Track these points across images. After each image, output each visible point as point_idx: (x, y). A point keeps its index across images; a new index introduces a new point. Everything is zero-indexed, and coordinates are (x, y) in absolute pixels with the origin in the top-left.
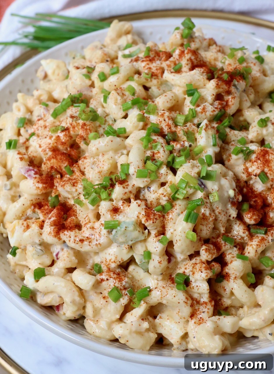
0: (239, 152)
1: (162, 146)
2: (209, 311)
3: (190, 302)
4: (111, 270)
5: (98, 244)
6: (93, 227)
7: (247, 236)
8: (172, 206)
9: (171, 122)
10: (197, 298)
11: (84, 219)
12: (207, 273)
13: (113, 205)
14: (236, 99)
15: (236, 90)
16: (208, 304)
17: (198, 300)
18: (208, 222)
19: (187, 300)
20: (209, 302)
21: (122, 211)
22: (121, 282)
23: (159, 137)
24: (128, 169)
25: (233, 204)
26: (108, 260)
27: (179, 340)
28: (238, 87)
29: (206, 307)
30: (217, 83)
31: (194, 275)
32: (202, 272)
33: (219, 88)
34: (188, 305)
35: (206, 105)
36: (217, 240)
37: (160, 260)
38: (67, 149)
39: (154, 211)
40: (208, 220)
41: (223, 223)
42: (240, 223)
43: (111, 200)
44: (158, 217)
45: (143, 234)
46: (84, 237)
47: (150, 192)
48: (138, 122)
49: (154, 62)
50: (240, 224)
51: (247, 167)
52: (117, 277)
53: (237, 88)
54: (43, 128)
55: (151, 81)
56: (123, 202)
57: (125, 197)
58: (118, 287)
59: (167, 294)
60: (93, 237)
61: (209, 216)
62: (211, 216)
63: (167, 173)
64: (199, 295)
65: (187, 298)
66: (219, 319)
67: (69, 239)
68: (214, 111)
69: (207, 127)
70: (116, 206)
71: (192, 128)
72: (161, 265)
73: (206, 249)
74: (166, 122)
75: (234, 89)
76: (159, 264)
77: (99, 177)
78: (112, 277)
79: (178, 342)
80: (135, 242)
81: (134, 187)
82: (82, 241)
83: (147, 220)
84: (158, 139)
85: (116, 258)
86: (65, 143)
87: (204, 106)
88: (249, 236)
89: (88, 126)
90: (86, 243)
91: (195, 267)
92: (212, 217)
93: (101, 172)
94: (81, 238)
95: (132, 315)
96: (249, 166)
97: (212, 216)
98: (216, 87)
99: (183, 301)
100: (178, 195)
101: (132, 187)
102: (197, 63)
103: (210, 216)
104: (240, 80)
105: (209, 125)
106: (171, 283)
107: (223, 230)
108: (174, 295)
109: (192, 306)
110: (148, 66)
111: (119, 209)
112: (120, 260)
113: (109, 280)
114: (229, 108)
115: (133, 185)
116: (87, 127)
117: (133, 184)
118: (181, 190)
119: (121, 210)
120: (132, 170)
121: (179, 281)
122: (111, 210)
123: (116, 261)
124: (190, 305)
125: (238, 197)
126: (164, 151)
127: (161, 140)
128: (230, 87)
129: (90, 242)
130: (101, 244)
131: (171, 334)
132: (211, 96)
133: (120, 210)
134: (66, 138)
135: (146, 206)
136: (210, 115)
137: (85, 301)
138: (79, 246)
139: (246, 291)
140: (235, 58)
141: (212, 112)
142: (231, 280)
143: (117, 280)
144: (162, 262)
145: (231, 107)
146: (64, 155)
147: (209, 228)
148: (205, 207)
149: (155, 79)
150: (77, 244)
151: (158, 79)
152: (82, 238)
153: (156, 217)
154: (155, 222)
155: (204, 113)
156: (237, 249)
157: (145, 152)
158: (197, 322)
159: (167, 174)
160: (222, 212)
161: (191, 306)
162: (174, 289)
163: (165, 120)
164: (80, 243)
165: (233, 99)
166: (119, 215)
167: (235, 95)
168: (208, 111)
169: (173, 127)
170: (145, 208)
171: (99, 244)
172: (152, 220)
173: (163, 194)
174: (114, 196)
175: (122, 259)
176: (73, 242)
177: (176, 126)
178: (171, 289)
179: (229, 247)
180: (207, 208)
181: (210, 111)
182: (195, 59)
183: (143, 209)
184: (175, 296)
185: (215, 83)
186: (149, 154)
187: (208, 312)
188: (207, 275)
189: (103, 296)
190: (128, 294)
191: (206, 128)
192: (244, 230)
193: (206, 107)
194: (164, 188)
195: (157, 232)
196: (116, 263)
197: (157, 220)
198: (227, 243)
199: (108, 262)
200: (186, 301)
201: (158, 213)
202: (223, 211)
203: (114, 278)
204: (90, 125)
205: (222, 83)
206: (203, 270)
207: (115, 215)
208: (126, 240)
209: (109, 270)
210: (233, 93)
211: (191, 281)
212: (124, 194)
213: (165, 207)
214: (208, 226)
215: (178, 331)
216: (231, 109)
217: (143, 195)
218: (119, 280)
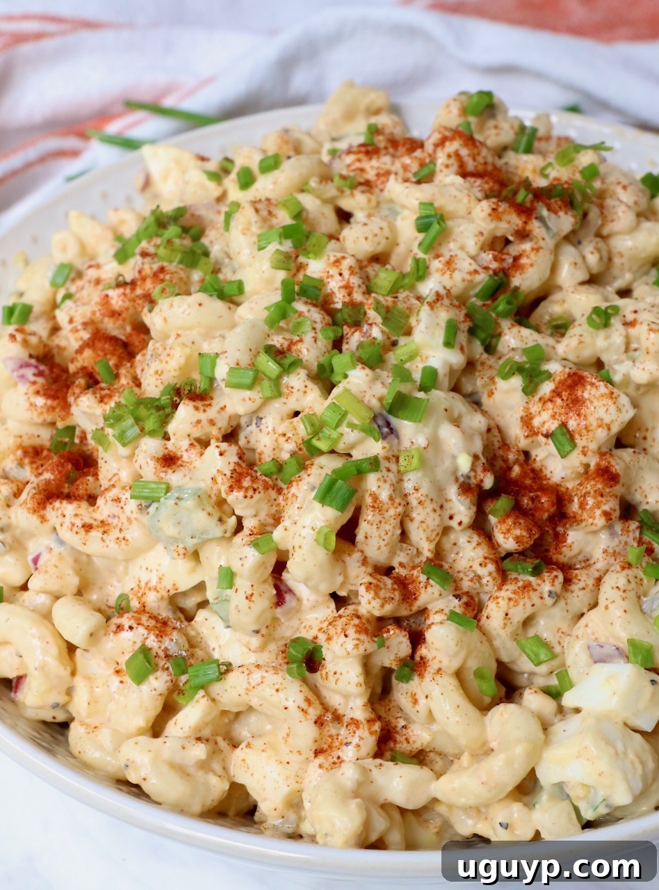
0: (512, 372)
1: (314, 329)
2: (361, 743)
3: (314, 712)
4: (147, 609)
5: (122, 540)
6: (118, 498)
7: (490, 574)
8: (303, 467)
9: (355, 281)
10: (337, 706)
11: (109, 481)
12: (358, 639)
13: (167, 448)
14: (541, 252)
15: (543, 230)
16: (361, 726)
17: (341, 712)
18: (383, 518)
19: (306, 703)
20: (365, 722)
21: (184, 464)
22: (160, 639)
23: (313, 309)
24: (213, 366)
25: (465, 488)
26: (143, 585)
27: (280, 807)
28: (550, 224)
29: (355, 733)
30: (494, 206)
31: (330, 642)
32: (346, 636)
33: (500, 219)
34: (309, 717)
35: (456, 255)
36: (411, 573)
37: (249, 592)
38: (123, 327)
39: (256, 471)
40: (383, 512)
41: (429, 531)
42: (480, 541)
43: (166, 437)
44: (261, 488)
45: (219, 523)
46: (95, 520)
47: (261, 430)
48: (274, 270)
49: (375, 156)
50: (479, 544)
51: (531, 414)
52: (156, 627)
53: (547, 228)
54: (92, 284)
55: (352, 195)
56: (192, 445)
57: (197, 433)
58: (150, 649)
59: (262, 682)
60: (115, 521)
61: (387, 504)
62: (393, 504)
63: (306, 386)
64: (342, 701)
65: (308, 700)
66: (381, 765)
67: (61, 519)
68: (476, 272)
69: (438, 300)
70: (174, 450)
71: (409, 303)
72: (251, 604)
73: (371, 583)
74: (343, 280)
75: (539, 227)
76: (247, 601)
77: (156, 386)
78: (142, 625)
79: (275, 810)
80: (200, 541)
81: (223, 413)
82: (88, 527)
83: (231, 489)
84: (309, 311)
85: (161, 579)
86: (119, 315)
87: (451, 256)
88: (495, 574)
89: (168, 273)
90: (95, 534)
91: (333, 624)
92: (397, 508)
93: (162, 372)
94: (88, 520)
95: (175, 723)
96: (536, 411)
97: (396, 505)
98: (490, 215)
99: (296, 705)
100: (319, 439)
101: (219, 412)
102: (476, 167)
103: (390, 502)
104: (560, 208)
105: (445, 297)
106: (283, 662)
107: (429, 550)
108: (277, 687)
109: (319, 722)
110: (358, 165)
111: (178, 459)
112: (169, 587)
113: (135, 629)
114: (521, 274)
115: (223, 408)
116: (165, 275)
117: (222, 406)
118: (326, 431)
119: (182, 461)
120: (221, 371)
121: (294, 655)
122: (158, 459)
123: (158, 589)
124: (313, 720)
125: (482, 475)
126: (313, 340)
127: (316, 315)
128: (530, 223)
129: (105, 532)
130: (127, 540)
131: (264, 790)
132: (476, 236)
133: (180, 462)
134: (124, 302)
135: (240, 458)
136: (463, 280)
137: (73, 673)
138: (80, 539)
139: (458, 706)
140: (574, 166)
141: (470, 273)
142: (428, 676)
143: (153, 632)
144: (253, 598)
145: (525, 271)
146: (113, 342)
147: (384, 533)
148: (382, 479)
149: (363, 192)
150: (77, 533)
151: (371, 193)
152: (91, 521)
153: (255, 486)
154: (252, 497)
155: (449, 273)
156: (460, 603)
157: (268, 336)
158: (327, 765)
159: (305, 389)
160: (428, 501)
161: (316, 722)
162: (281, 674)
163: (341, 274)
164: (82, 531)
165: (535, 252)
166: (174, 472)
167: (542, 243)
168: (460, 270)
169: (357, 292)
170: (235, 463)
171: (124, 539)
172: (244, 490)
173: (284, 435)
174: (171, 428)
175: (174, 585)
176: (68, 527)
177: (368, 292)
178: (273, 672)
179: (437, 594)
180: (385, 481)
181: (466, 271)
182: (469, 155)
183: (229, 463)
184: (280, 690)
185: (490, 206)
186: (278, 341)
187: (358, 746)
188: (358, 644)
189: (117, 669)
190: (171, 668)
191: (434, 302)
192: (485, 558)
193: (456, 261)
194: (291, 423)
195: (257, 526)
196: (158, 592)
197: (257, 493)
198: (431, 581)
199: (143, 588)
200: (304, 706)
201: (264, 478)
202: (432, 500)
203: (147, 628)
204: (176, 272)
205: (508, 209)
206: (351, 632)
207: (164, 469)
208: (179, 533)
209: (143, 609)
210: (536, 238)
211: (324, 659)
212: (194, 424)
213: (285, 466)
214: (382, 528)
215: (278, 782)
216: (524, 276)
217: (246, 438)
218: (157, 632)
